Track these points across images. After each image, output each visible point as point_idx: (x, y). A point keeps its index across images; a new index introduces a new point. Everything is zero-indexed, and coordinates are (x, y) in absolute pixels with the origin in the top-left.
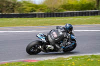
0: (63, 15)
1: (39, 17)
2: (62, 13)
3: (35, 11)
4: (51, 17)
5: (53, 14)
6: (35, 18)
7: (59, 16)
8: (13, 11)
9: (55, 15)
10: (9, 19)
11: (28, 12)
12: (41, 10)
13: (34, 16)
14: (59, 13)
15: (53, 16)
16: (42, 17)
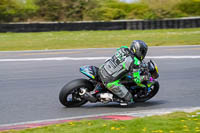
0: (181, 24)
1: (132, 29)
2: (179, 21)
3: (124, 17)
4: (155, 28)
5: (161, 22)
6: (124, 31)
7: (173, 27)
8: (81, 17)
9: (164, 24)
10: (71, 33)
11: (110, 18)
12: (136, 14)
13: (123, 26)
14: (173, 21)
15: (161, 27)
16: (137, 28)
